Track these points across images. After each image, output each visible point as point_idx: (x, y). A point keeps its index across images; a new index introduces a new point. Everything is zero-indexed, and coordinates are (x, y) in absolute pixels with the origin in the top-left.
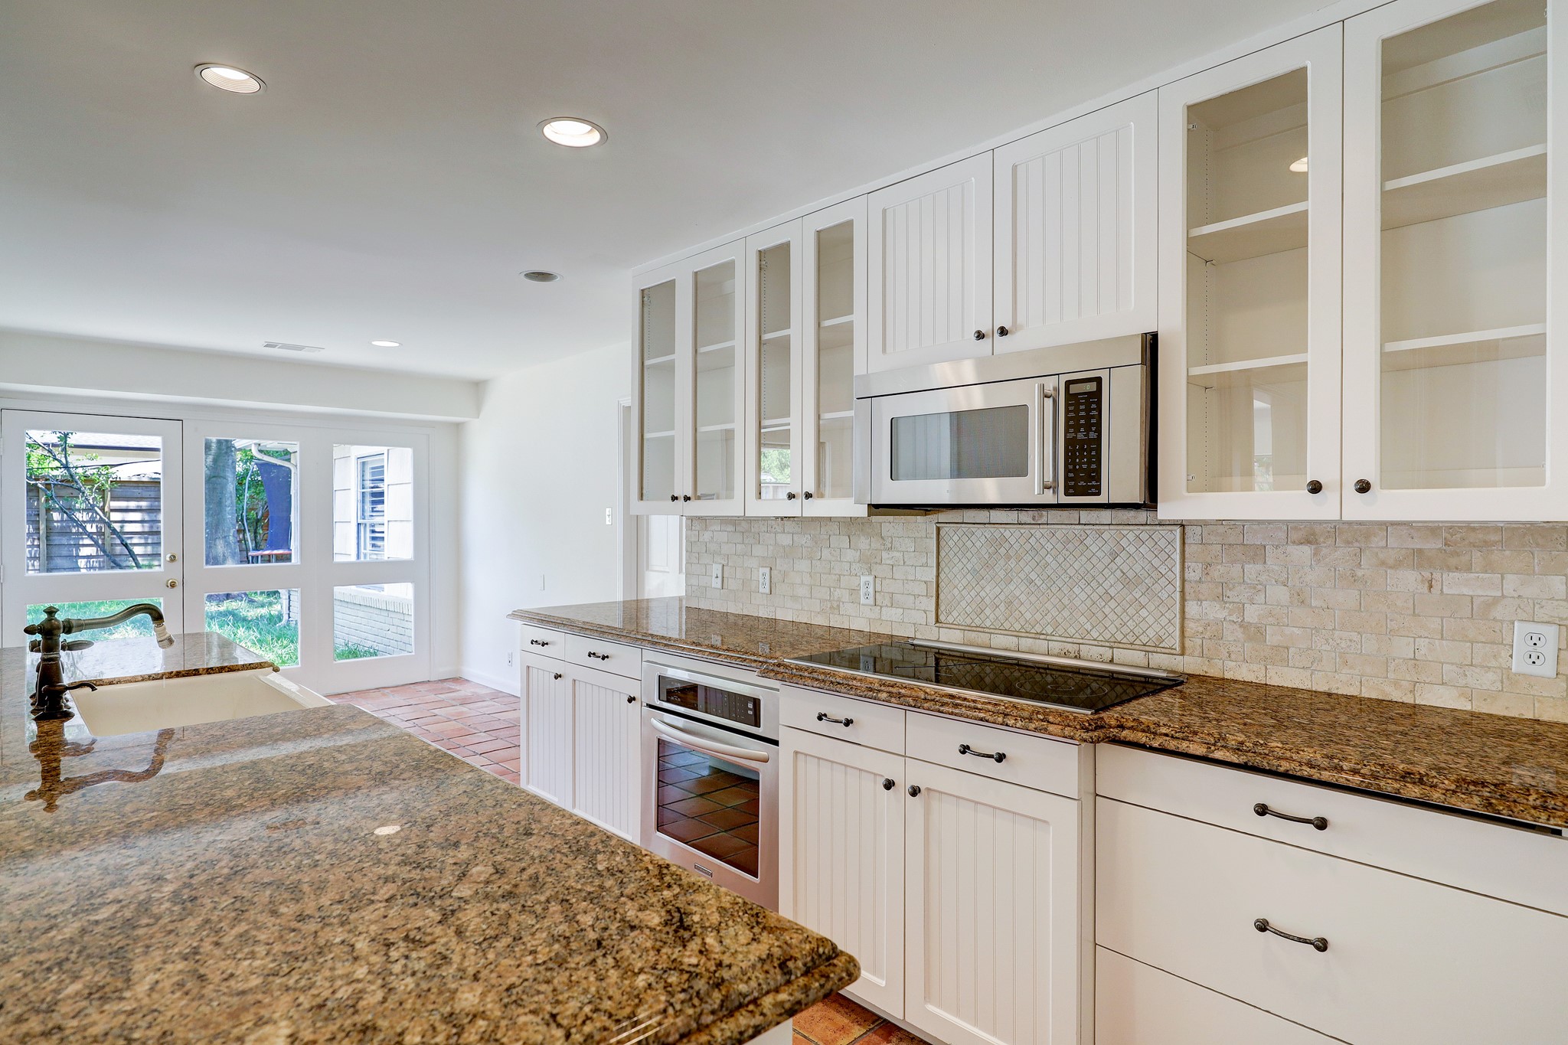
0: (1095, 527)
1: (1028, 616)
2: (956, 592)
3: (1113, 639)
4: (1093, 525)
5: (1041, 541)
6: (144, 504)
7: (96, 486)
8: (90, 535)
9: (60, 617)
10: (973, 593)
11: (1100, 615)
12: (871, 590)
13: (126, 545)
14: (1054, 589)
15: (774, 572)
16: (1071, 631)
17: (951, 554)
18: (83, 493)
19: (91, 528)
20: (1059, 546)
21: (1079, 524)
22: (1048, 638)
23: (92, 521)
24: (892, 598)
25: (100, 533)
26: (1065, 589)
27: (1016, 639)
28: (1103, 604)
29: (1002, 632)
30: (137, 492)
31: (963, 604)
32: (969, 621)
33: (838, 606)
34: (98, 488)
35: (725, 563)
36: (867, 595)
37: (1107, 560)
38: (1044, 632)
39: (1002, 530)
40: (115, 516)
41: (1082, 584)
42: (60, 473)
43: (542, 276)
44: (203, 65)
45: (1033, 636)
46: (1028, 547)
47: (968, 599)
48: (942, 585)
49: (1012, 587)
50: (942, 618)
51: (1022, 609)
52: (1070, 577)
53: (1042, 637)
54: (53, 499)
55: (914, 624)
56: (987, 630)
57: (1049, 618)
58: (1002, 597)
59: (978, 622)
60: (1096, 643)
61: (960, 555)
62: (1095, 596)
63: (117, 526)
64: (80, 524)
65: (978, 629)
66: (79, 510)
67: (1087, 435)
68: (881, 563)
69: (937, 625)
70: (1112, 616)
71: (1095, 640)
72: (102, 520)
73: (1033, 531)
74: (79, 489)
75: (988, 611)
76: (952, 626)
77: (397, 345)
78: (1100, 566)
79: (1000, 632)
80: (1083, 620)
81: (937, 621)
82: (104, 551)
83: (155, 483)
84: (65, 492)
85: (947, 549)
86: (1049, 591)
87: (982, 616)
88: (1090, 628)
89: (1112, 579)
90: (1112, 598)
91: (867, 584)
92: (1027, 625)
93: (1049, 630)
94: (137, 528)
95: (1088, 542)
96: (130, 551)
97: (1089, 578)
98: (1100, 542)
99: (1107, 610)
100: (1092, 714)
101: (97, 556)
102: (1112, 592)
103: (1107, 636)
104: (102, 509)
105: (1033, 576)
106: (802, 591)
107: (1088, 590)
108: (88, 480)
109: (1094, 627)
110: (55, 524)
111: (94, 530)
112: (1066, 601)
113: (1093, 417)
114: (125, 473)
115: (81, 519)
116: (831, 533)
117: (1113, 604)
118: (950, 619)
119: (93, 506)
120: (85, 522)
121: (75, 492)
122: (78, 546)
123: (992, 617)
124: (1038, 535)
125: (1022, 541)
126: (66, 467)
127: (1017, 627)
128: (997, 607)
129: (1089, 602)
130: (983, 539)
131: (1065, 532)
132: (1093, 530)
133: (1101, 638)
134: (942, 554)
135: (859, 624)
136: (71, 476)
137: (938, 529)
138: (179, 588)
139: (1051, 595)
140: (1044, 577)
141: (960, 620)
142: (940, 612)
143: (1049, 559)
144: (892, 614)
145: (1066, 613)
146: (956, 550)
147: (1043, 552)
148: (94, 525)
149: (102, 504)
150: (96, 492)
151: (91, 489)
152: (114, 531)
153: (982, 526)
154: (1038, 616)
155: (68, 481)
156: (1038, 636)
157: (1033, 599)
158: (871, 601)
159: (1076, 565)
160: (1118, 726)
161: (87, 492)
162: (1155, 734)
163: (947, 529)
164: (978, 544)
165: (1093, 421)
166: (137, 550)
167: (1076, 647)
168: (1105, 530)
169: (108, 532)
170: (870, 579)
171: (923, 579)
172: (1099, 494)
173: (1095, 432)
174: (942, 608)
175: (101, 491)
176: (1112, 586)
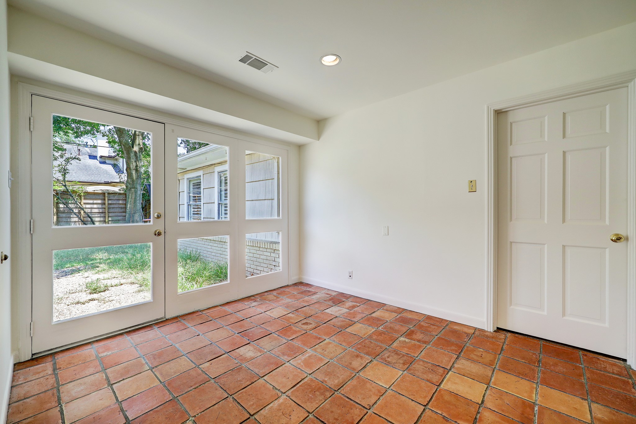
6: (99, 201)
7: (78, 194)
8: (75, 214)
18: (72, 196)
19: (76, 211)
23: (76, 208)
25: (79, 213)
30: (96, 197)
34: (79, 195)
40: (87, 206)
42: (62, 188)
54: (59, 199)
63: (86, 210)
64: (71, 209)
66: (70, 203)
72: (80, 208)
74: (70, 195)
82: (81, 219)
84: (65, 196)
96: (92, 219)
101: (78, 222)
104: (80, 203)
108: (74, 191)
110: (61, 209)
111: (77, 211)
115: (71, 207)
119: (76, 202)
120: (73, 208)
121: (69, 196)
122: (70, 217)
126: (65, 186)
136: (67, 190)
138: (163, 235)
148: (77, 210)
149: (80, 201)
150: (77, 196)
151: (75, 195)
152: (85, 212)
155: (66, 192)
161: (74, 196)
169: (82, 212)
175: (80, 196)
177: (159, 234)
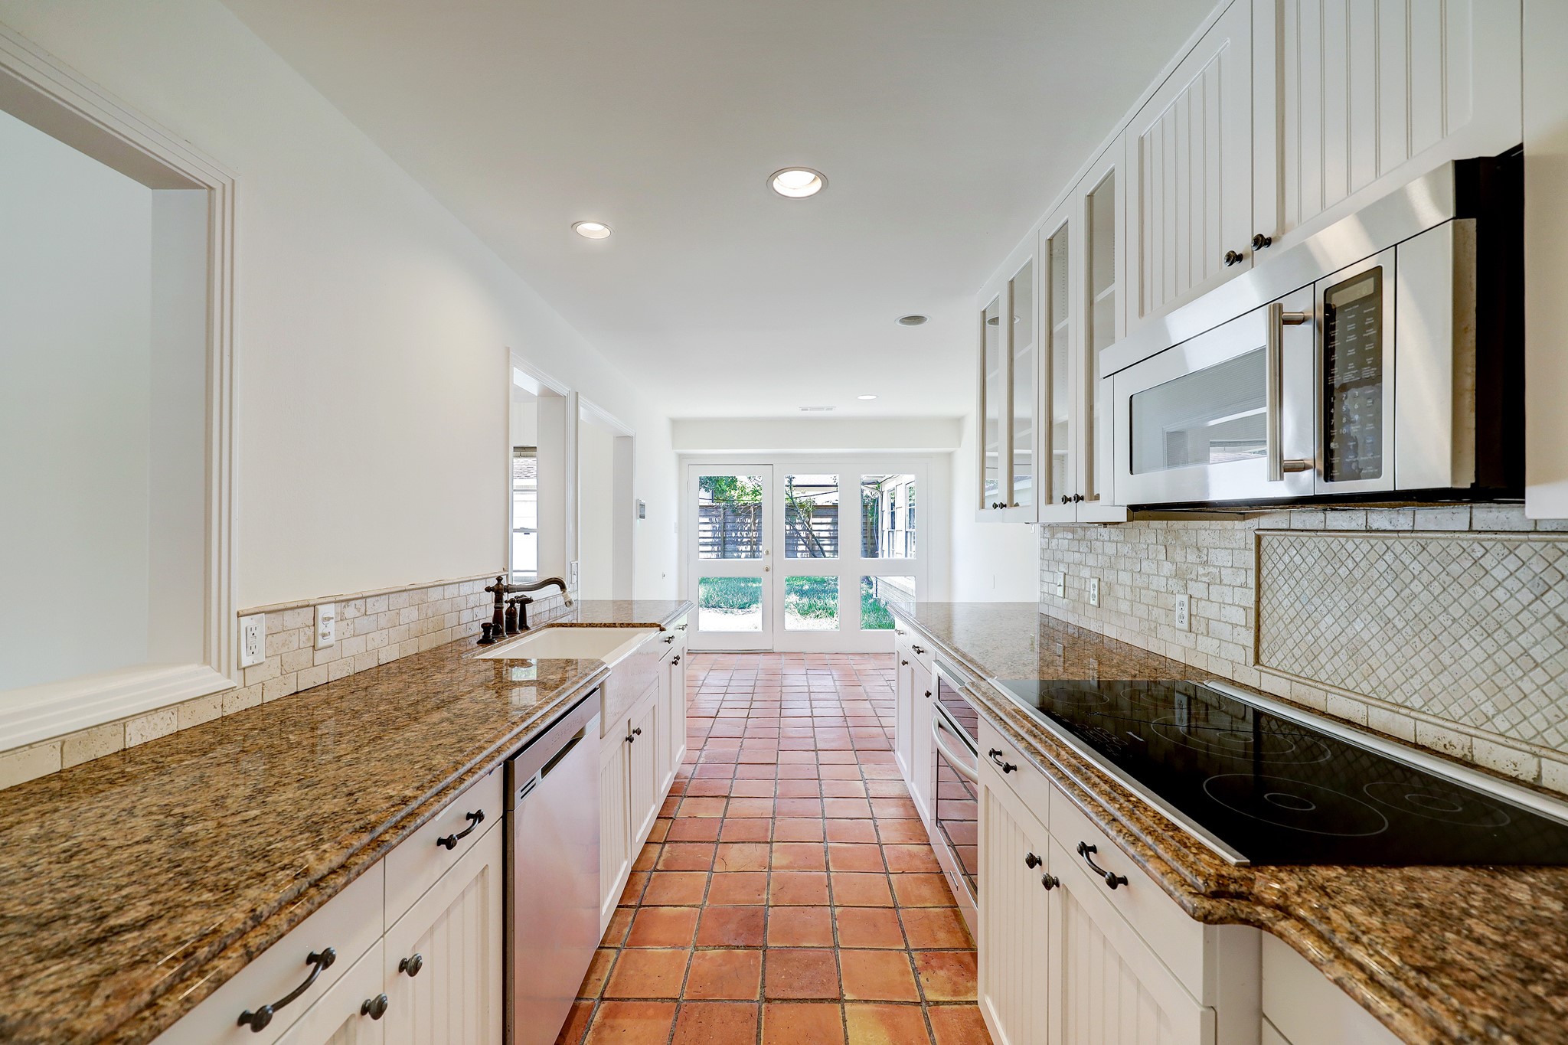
0: (1498, 536)
1: (1382, 673)
2: (1281, 624)
3: (1538, 741)
4: (1496, 532)
5: (1404, 557)
6: (829, 520)
7: (806, 509)
8: (802, 538)
9: (504, 583)
10: (1303, 630)
11: (1513, 694)
12: (1186, 613)
13: (819, 545)
14: (1426, 636)
15: (1102, 584)
16: (1456, 711)
17: (1276, 572)
19: (803, 534)
20: (1434, 568)
21: (1470, 531)
22: (1413, 714)
23: (803, 530)
24: (1207, 625)
25: (807, 537)
26: (1445, 639)
27: (1364, 707)
28: (1519, 673)
29: (1341, 692)
30: (824, 512)
31: (1290, 643)
32: (1297, 669)
33: (1156, 627)
35: (1066, 572)
36: (1182, 617)
37: (1526, 597)
38: (1408, 704)
39: (1343, 541)
40: (815, 527)
41: (1477, 633)
42: (788, 502)
43: (916, 319)
44: (574, 224)
45: (1388, 706)
46: (1382, 566)
47: (1296, 636)
48: (1264, 614)
49: (1358, 626)
50: (1263, 658)
51: (1373, 662)
52: (1454, 620)
53: (1403, 711)
55: (1232, 662)
56: (1320, 686)
57: (1416, 682)
58: (1343, 639)
59: (1308, 671)
60: (1501, 740)
61: (1286, 574)
62: (1501, 658)
63: (815, 533)
64: (797, 532)
65: (1307, 682)
67: (1360, 374)
68: (1196, 581)
69: (1257, 667)
70: (1537, 697)
71: (1501, 735)
72: (808, 530)
73: (1389, 542)
74: (798, 511)
75: (1323, 659)
76: (1278, 673)
77: (874, 397)
78: (1513, 606)
79: (1337, 691)
80: (1477, 695)
81: (1257, 661)
82: (809, 548)
83: (835, 506)
84: (791, 512)
85: (1270, 565)
86: (1416, 639)
87: (1315, 663)
88: (1491, 712)
89: (1538, 631)
90: (1537, 665)
91: (1182, 604)
92: (1381, 688)
93: (1417, 702)
94: (826, 534)
95: (1488, 562)
96: (821, 549)
97: (1491, 625)
98: (1512, 563)
99: (1527, 686)
100: (1238, 865)
101: (806, 551)
102: (1538, 653)
103: (1528, 733)
104: (808, 523)
105: (1390, 612)
106: (1124, 607)
107: (1489, 645)
108: (802, 506)
109: (1499, 712)
110: (786, 531)
112: (1446, 659)
113: (1368, 340)
114: (820, 501)
115: (798, 529)
116: (1148, 541)
117: (1539, 676)
118: (1274, 663)
119: (804, 521)
120: (800, 530)
121: (796, 513)
122: (797, 545)
123: (1329, 667)
124: (1398, 548)
125: (1373, 557)
126: (791, 498)
127: (1366, 688)
128: (1336, 653)
129: (1489, 667)
130: (1316, 554)
131: (1445, 544)
132: (1497, 541)
133: (1512, 733)
134: (1264, 572)
135: (1175, 653)
136: (795, 503)
137: (1259, 539)
139: (1420, 645)
140: (1410, 615)
141: (1286, 665)
142: (1261, 651)
143: (1416, 587)
144: (1207, 644)
145: (1446, 679)
146: (1281, 567)
147: (1406, 576)
148: (804, 532)
149: (808, 520)
150: (805, 513)
151: (803, 511)
152: (813, 536)
153: (1313, 534)
154: (1399, 677)
156: (1395, 708)
157: (1390, 648)
158: (1185, 626)
159: (1466, 601)
160: (1277, 907)
161: (801, 512)
162: (1339, 954)
163: (1270, 538)
164: (1310, 560)
165: (1369, 347)
166: (826, 548)
167: (1466, 740)
168: (1522, 541)
169: (810, 536)
170: (1185, 599)
171: (1242, 604)
172: (1377, 475)
173: (1372, 366)
174: (1264, 645)
175: (808, 512)
176: (1536, 643)
177: (767, 570)
